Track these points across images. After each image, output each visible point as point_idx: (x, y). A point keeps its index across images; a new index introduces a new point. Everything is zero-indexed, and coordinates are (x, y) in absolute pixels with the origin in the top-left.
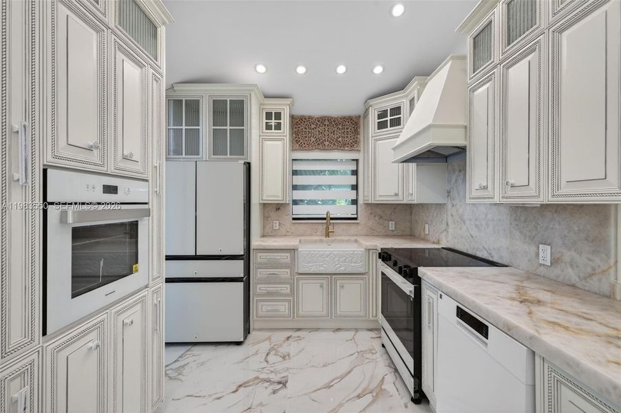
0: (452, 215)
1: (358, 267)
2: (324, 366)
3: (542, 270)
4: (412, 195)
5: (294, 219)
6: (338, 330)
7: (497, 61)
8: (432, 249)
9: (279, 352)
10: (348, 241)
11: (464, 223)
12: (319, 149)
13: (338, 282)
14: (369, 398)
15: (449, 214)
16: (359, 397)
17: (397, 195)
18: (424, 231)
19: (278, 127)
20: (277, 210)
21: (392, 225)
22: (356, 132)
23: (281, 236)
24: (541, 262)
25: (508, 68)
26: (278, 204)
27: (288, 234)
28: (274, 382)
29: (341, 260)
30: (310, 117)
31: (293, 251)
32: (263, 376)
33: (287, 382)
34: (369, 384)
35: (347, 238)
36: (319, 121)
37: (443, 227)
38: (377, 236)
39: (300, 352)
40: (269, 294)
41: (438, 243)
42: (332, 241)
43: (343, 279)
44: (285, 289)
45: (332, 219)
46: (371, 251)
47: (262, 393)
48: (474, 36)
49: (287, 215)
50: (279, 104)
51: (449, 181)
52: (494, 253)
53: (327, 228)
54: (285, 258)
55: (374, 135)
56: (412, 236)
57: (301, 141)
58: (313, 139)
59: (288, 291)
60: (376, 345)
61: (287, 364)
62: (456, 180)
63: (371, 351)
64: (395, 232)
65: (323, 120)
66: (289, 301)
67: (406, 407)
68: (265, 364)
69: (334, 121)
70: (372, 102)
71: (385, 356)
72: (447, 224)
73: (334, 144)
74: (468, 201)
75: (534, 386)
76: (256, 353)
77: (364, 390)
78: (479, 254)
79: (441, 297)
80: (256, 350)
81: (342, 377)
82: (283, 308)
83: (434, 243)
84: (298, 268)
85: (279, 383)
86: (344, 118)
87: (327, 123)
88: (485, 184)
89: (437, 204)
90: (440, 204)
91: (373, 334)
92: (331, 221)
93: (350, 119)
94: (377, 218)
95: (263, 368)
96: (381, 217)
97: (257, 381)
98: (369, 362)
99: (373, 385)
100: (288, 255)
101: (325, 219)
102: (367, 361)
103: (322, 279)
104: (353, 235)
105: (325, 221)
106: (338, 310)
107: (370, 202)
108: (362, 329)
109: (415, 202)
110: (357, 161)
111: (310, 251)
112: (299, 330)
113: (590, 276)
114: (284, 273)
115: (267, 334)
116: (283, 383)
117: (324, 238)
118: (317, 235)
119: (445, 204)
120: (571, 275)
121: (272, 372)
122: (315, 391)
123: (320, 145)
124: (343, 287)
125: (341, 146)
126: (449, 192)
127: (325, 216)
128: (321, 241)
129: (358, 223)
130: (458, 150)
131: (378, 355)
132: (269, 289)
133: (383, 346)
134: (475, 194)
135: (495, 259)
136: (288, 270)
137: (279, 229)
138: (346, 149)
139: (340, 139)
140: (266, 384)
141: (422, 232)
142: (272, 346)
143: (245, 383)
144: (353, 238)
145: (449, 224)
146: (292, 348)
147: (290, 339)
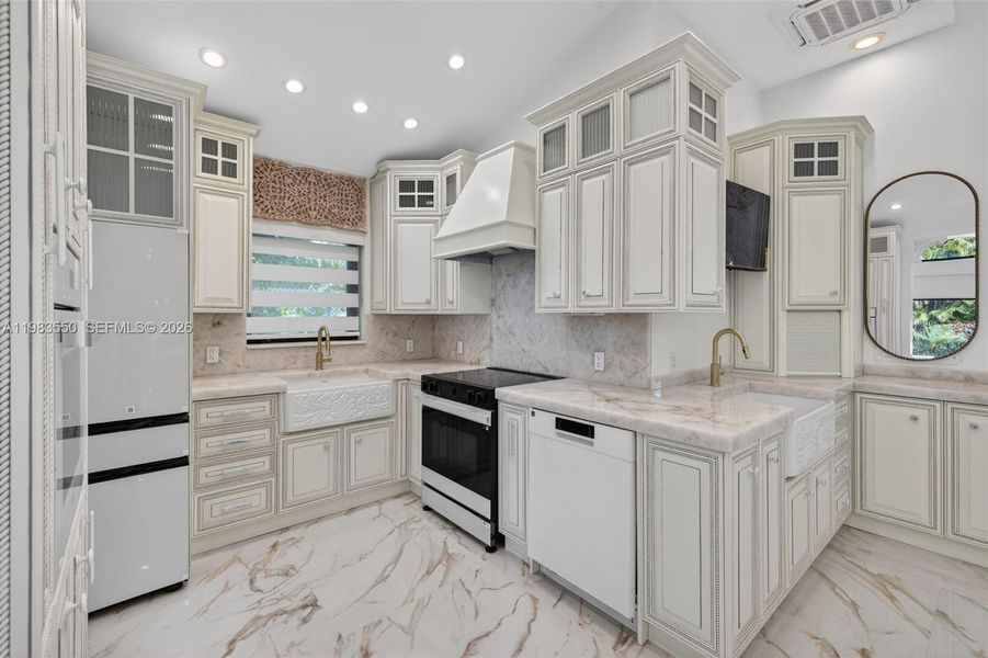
0: (498, 328)
1: (383, 407)
2: (360, 560)
3: (597, 376)
4: (452, 303)
5: (249, 342)
6: (352, 510)
7: (571, 169)
8: (468, 372)
9: (270, 570)
10: (354, 372)
11: (514, 335)
12: (298, 221)
13: (353, 436)
14: (441, 569)
15: (494, 326)
16: (429, 573)
17: (428, 302)
18: (456, 349)
19: (230, 171)
20: (214, 325)
21: (409, 345)
22: (360, 203)
23: (224, 375)
24: (597, 368)
25: (583, 180)
26: (217, 314)
27: (238, 370)
28: (294, 610)
29: (359, 400)
30: (281, 164)
31: (275, 396)
32: (265, 612)
33: (316, 600)
34: (432, 557)
35: (353, 369)
36: (299, 174)
37: (485, 342)
38: (390, 362)
39: (309, 557)
40: (226, 481)
41: (478, 363)
42: (330, 375)
43: (360, 430)
44: (262, 464)
45: (332, 339)
46: (400, 383)
47: (284, 632)
48: (544, 132)
49: (238, 335)
50: (236, 131)
51: (494, 287)
52: (550, 367)
53: (319, 355)
54: (260, 409)
55: (394, 213)
56: (435, 358)
57: (267, 203)
58: (288, 203)
59: (267, 467)
60: (417, 510)
61: (296, 581)
62: (503, 286)
63: (413, 519)
64: (414, 355)
65: (304, 174)
66: (267, 485)
67: (484, 559)
68: (258, 596)
69: (326, 180)
70: (391, 165)
71: (436, 519)
72: (491, 339)
73: (326, 217)
74: (537, 310)
75: (636, 462)
76: (226, 588)
77: (431, 562)
78: (532, 370)
79: (533, 414)
80: (223, 584)
81: (395, 561)
82: (257, 499)
83: (471, 363)
84: (285, 424)
85: (304, 607)
86: (342, 177)
87: (312, 179)
88: (558, 293)
89: (476, 315)
90: (481, 315)
91: (405, 500)
92: (333, 343)
93: (351, 181)
94: (391, 335)
95: (259, 602)
96: (396, 334)
97: (261, 622)
98: (417, 533)
99: (438, 555)
100: (266, 404)
101: (315, 339)
102: (415, 532)
103: (329, 435)
104: (361, 363)
105: (316, 343)
106: (353, 477)
107: (388, 312)
108: (387, 499)
109: (458, 312)
110: (360, 248)
111: (308, 393)
112: (287, 529)
113: (635, 373)
114: (260, 437)
115: (230, 554)
116: (314, 605)
117: (313, 371)
118: (297, 368)
119: (488, 315)
120: (620, 376)
121: (279, 600)
122: (367, 592)
123: (302, 215)
124: (360, 441)
125: (338, 222)
126: (493, 300)
127: (316, 335)
128: (310, 376)
129: (363, 344)
130: (509, 251)
131: (425, 521)
132: (226, 472)
133: (427, 508)
134: (545, 302)
135: (551, 373)
136: (266, 431)
137: (220, 362)
138: (346, 227)
139: (335, 210)
140: (280, 619)
141: (453, 353)
142: (250, 566)
143: (239, 634)
144: (363, 368)
145: (494, 337)
146: (292, 556)
147: (280, 548)
